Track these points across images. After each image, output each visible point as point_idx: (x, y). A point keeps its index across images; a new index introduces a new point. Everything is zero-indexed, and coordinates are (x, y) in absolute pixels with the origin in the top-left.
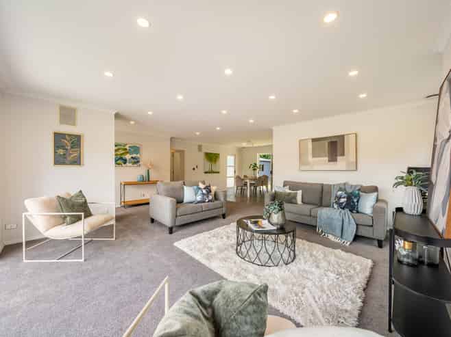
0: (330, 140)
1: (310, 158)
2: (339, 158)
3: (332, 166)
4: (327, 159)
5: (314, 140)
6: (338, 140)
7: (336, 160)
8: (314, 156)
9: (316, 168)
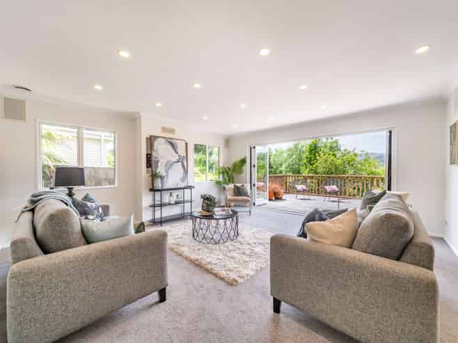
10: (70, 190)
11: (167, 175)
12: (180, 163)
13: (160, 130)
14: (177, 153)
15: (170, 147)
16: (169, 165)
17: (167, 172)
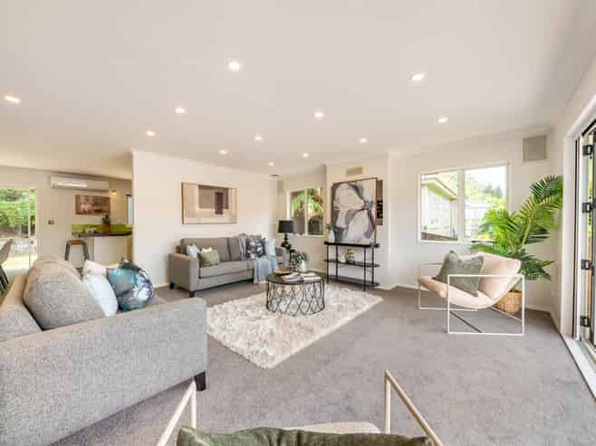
0: (216, 191)
1: (198, 209)
2: (224, 211)
3: (218, 218)
4: (214, 211)
5: (201, 187)
6: (223, 192)
7: (221, 213)
8: (201, 206)
9: (203, 220)
10: (286, 235)
11: (347, 228)
12: (366, 212)
13: (344, 173)
14: (362, 198)
15: (353, 192)
16: (351, 215)
17: (347, 223)
